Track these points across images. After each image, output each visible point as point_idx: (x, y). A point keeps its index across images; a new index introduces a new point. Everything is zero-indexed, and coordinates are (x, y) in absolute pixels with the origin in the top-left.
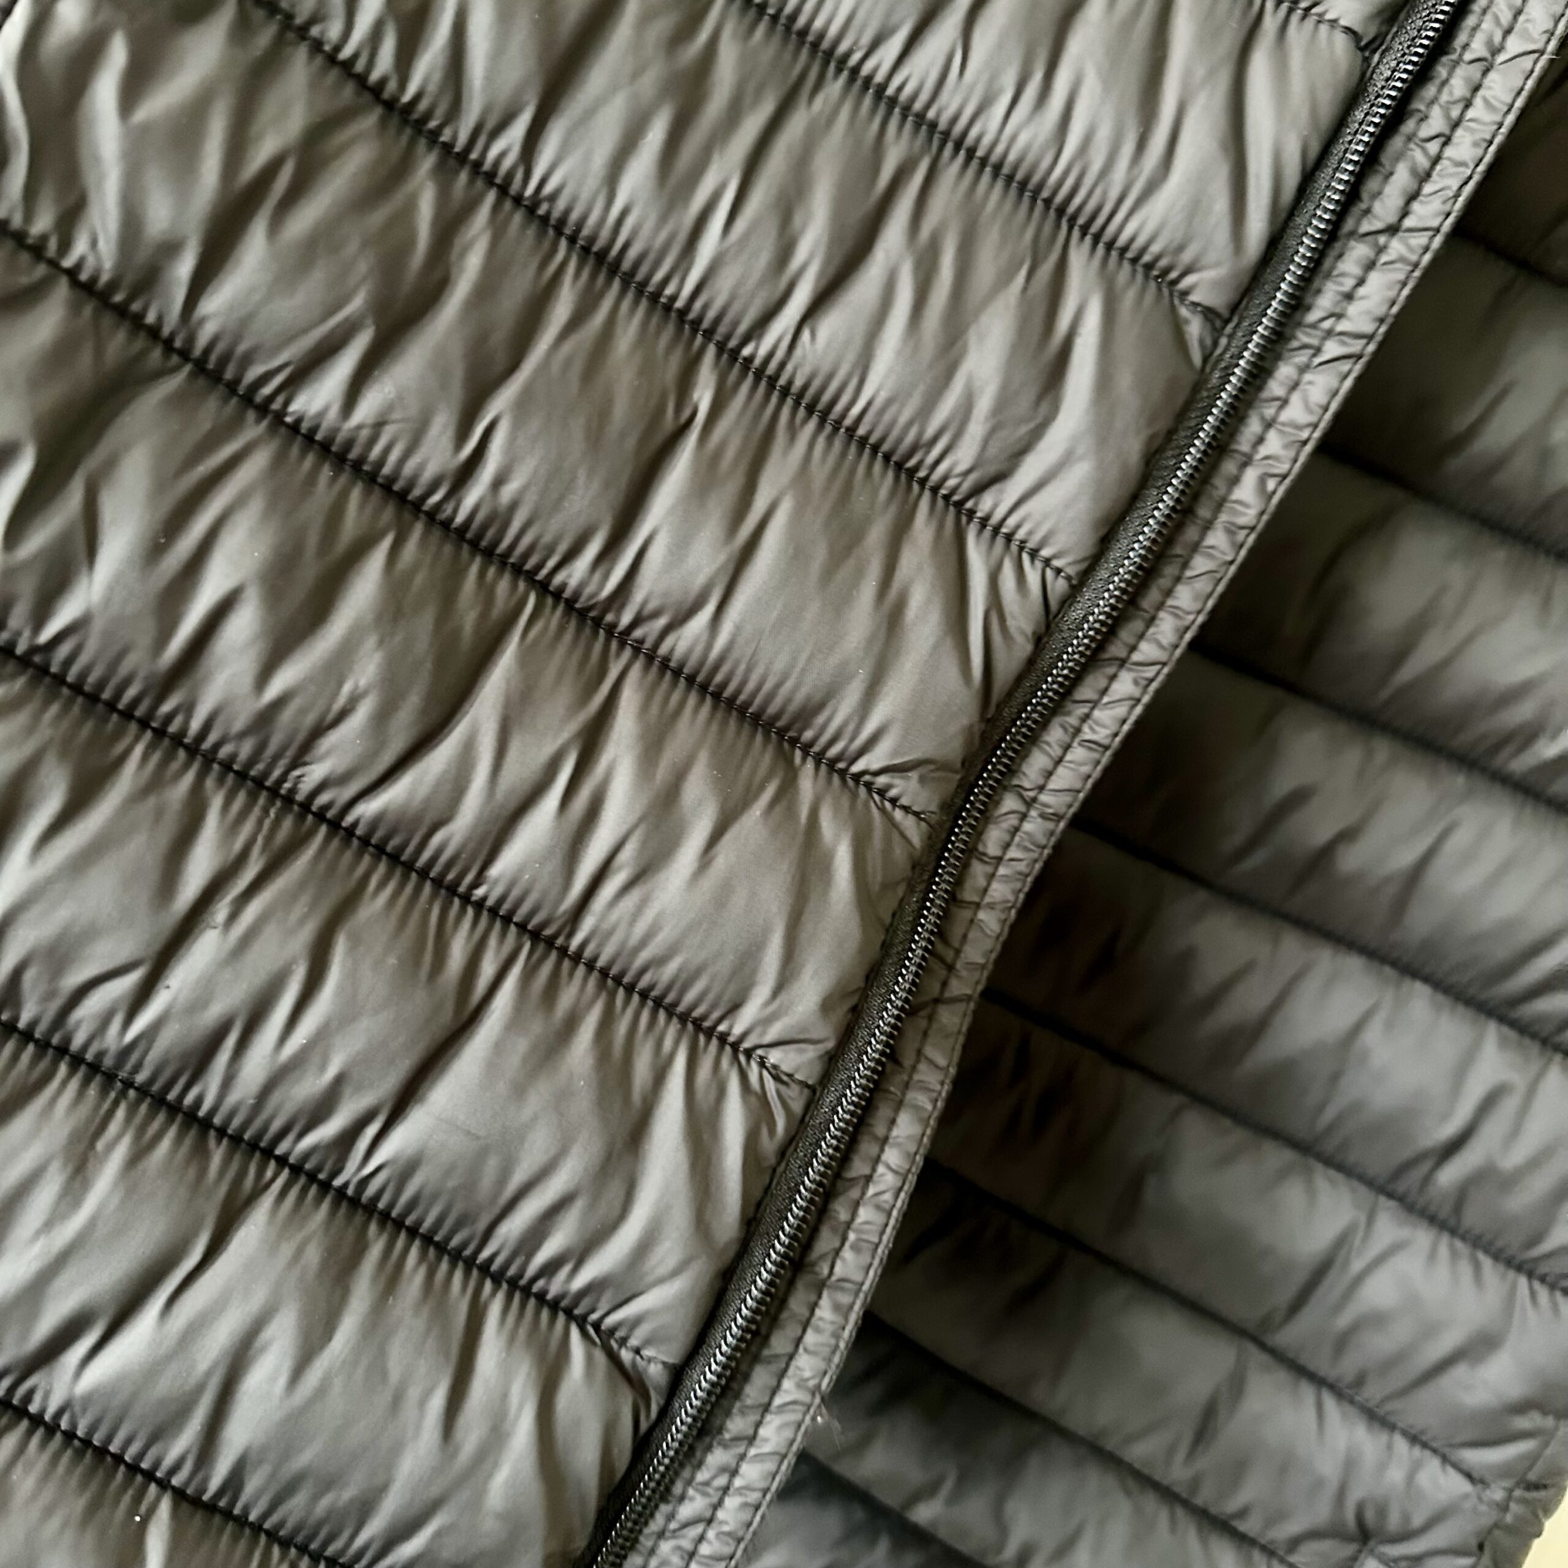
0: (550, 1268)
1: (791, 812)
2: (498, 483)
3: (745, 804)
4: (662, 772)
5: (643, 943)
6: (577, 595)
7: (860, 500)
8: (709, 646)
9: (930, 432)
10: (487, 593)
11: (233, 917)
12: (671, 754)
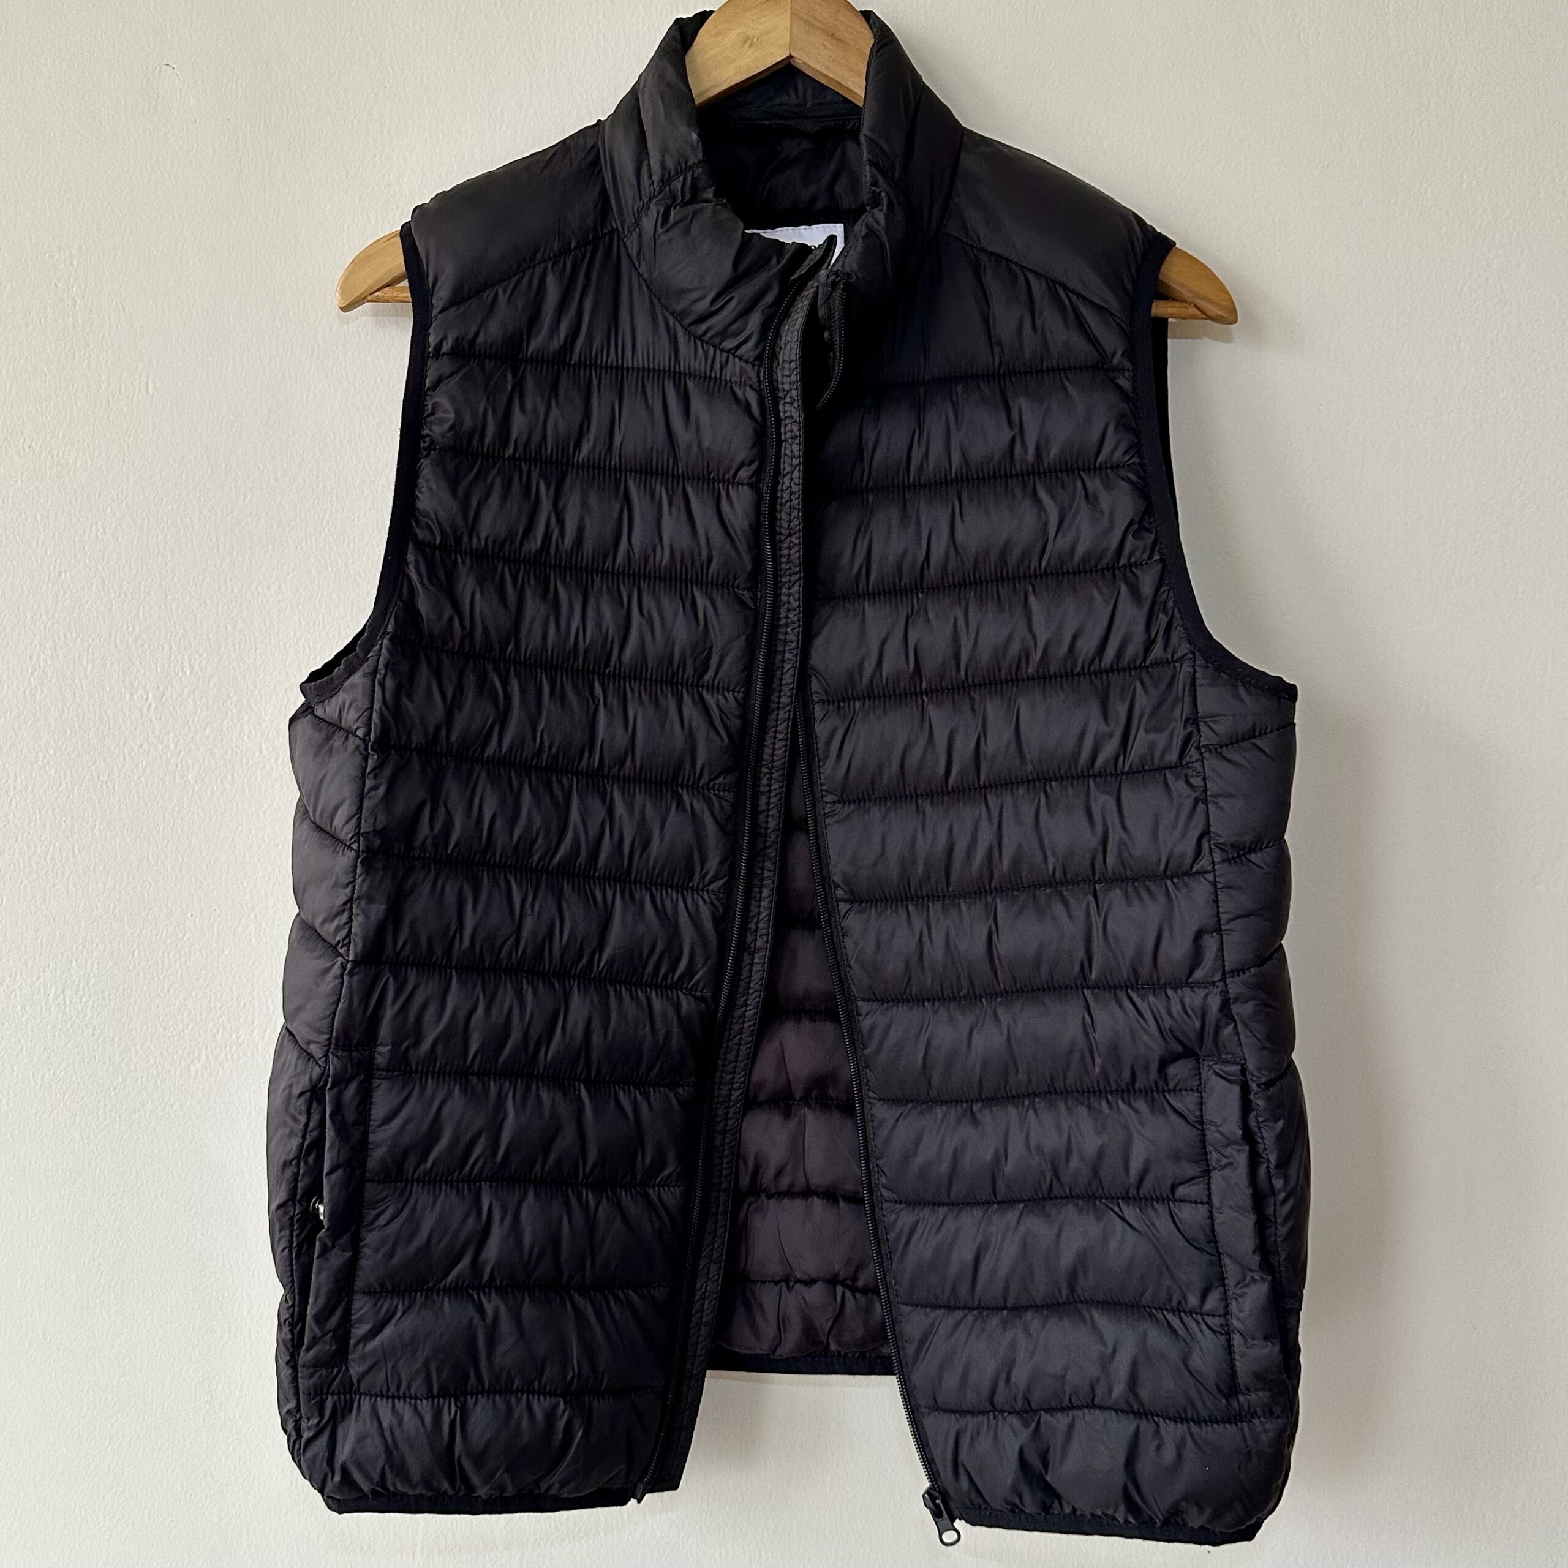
0: (665, 977)
1: (684, 810)
2: (550, 748)
3: (668, 813)
4: (637, 814)
5: (654, 868)
6: (587, 771)
7: (662, 701)
8: (635, 768)
9: (675, 668)
10: (560, 782)
11: (533, 910)
12: (637, 808)
